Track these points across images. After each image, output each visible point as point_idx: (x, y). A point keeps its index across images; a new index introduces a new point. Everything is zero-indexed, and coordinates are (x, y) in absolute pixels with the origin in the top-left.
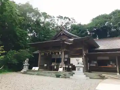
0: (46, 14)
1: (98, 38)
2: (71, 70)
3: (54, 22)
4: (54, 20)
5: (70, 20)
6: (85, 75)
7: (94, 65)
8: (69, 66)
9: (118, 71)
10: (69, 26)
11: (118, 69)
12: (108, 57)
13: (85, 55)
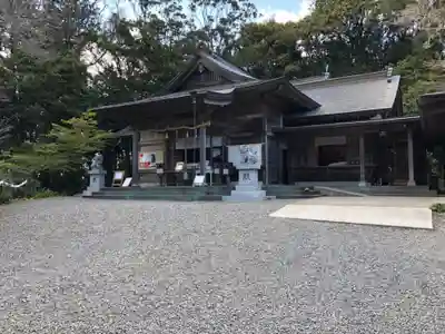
1: (327, 75)
2: (228, 179)
3: (178, 14)
4: (180, 8)
5: (235, 6)
6: (264, 192)
8: (221, 171)
9: (362, 176)
10: (233, 30)
11: (362, 170)
12: (344, 138)
13: (270, 134)
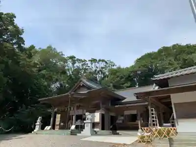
0: (75, 57)
1: (137, 86)
4: (87, 64)
5: (106, 63)
7: (121, 122)
9: (140, 127)
